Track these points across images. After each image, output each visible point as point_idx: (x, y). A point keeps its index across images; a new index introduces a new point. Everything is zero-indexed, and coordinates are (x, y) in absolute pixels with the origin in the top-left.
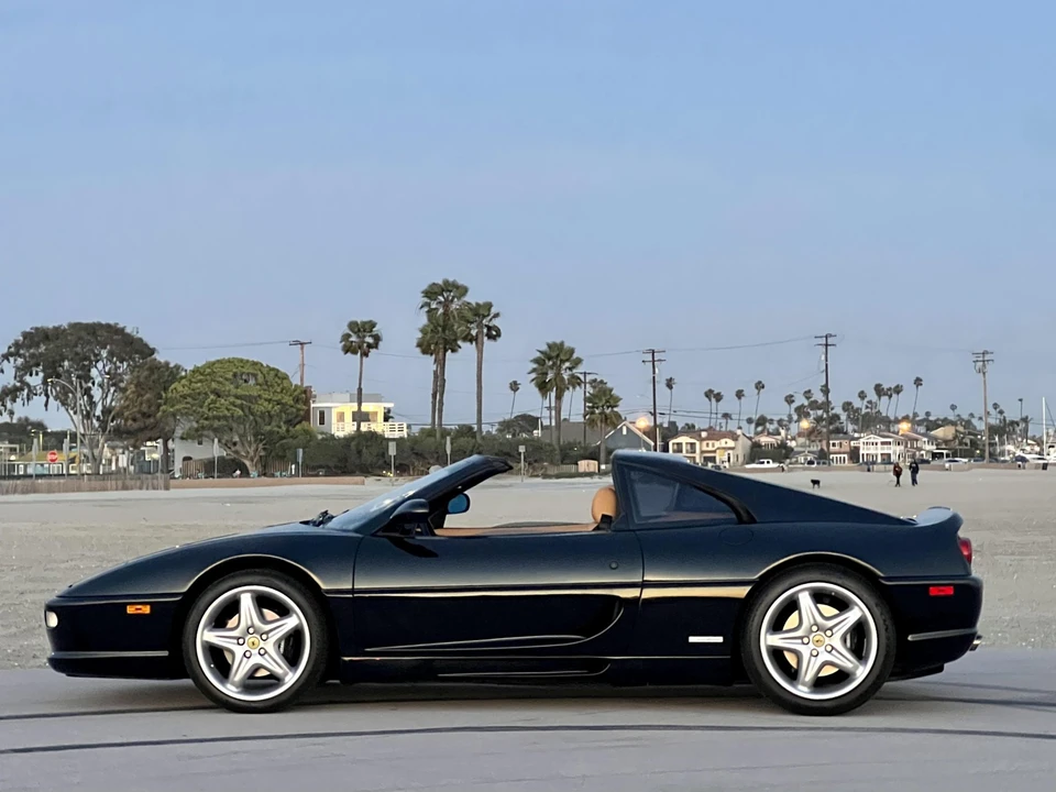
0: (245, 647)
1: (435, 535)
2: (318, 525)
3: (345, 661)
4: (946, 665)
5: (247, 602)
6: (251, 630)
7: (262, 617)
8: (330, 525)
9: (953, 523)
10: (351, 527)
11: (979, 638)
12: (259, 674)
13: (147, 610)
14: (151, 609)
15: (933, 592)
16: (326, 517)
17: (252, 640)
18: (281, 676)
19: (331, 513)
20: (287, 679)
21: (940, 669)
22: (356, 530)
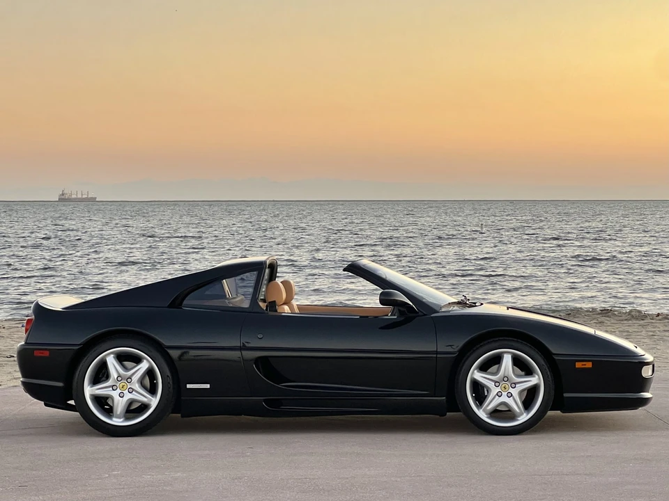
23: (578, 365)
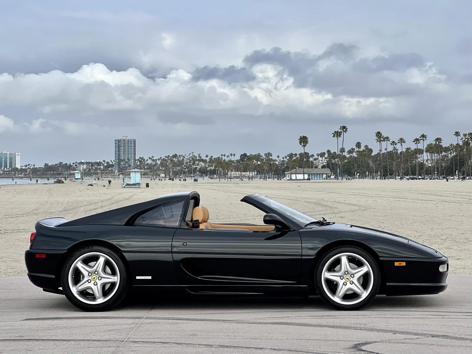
23: (396, 264)
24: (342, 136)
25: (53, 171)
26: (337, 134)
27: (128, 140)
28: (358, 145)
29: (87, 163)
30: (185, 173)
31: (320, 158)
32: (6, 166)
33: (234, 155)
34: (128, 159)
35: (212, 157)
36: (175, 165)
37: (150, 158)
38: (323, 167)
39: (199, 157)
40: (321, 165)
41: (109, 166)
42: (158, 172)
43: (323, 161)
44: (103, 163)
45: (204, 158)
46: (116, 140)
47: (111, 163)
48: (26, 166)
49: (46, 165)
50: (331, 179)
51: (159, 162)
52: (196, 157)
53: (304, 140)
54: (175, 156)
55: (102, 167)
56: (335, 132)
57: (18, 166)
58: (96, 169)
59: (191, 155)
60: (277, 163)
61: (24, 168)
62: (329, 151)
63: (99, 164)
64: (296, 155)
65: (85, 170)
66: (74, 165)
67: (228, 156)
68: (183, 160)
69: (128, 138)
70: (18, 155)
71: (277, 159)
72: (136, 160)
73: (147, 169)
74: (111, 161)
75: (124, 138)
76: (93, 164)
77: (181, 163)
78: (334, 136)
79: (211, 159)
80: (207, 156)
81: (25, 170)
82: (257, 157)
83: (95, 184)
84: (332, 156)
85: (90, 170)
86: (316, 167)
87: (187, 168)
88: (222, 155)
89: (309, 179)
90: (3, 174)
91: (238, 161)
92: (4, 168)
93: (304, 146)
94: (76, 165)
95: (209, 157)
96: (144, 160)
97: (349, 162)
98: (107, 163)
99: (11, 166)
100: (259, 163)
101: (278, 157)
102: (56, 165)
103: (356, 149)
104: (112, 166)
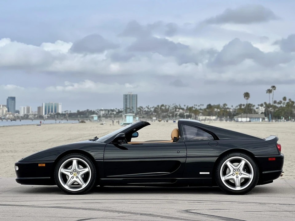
0: (72, 175)
1: (127, 143)
2: (94, 141)
3: (101, 180)
4: (273, 180)
5: (75, 162)
6: (75, 171)
7: (78, 167)
8: (97, 141)
9: (276, 140)
10: (103, 141)
11: (283, 172)
12: (75, 183)
13: (44, 165)
14: (45, 165)
15: (270, 159)
16: (96, 138)
17: (75, 173)
18: (82, 185)
19: (98, 137)
20: (83, 186)
21: (272, 182)
22: (104, 142)
24: (272, 92)
25: (83, 115)
26: (269, 91)
27: (132, 95)
28: (285, 99)
29: (105, 110)
30: (169, 117)
31: (260, 108)
32: (52, 112)
33: (203, 105)
34: (132, 107)
35: (188, 106)
36: (163, 111)
37: (147, 107)
38: (262, 113)
39: (180, 106)
40: (261, 112)
41: (120, 112)
42: (151, 116)
43: (262, 109)
44: (116, 110)
45: (182, 107)
46: (124, 95)
47: (120, 110)
48: (65, 112)
49: (78, 111)
50: (265, 121)
51: (152, 109)
52: (177, 106)
53: (247, 95)
54: (163, 105)
55: (115, 113)
56: (268, 90)
57: (60, 112)
58: (111, 114)
59: (174, 105)
60: (231, 110)
61: (64, 113)
62: (265, 103)
63: (113, 111)
64: (244, 105)
65: (104, 114)
66: (97, 111)
67: (199, 106)
68: (168, 108)
69: (132, 94)
70: (60, 104)
71: (231, 108)
72: (137, 108)
73: (145, 114)
74: (121, 109)
75: (130, 94)
76: (109, 111)
77: (167, 110)
78: (267, 93)
79: (187, 107)
80: (185, 106)
81: (65, 115)
82: (218, 107)
83: (105, 123)
84: (268, 106)
85: (107, 115)
86: (257, 113)
87: (171, 113)
88: (195, 105)
89: (250, 121)
90: (50, 117)
91: (205, 110)
92: (51, 113)
93: (247, 99)
94: (98, 111)
95: (186, 106)
96: (143, 108)
97: (279, 110)
98: (119, 110)
99: (55, 111)
100: (219, 110)
101: (232, 106)
102: (85, 111)
103: (283, 102)
104: (121, 112)
